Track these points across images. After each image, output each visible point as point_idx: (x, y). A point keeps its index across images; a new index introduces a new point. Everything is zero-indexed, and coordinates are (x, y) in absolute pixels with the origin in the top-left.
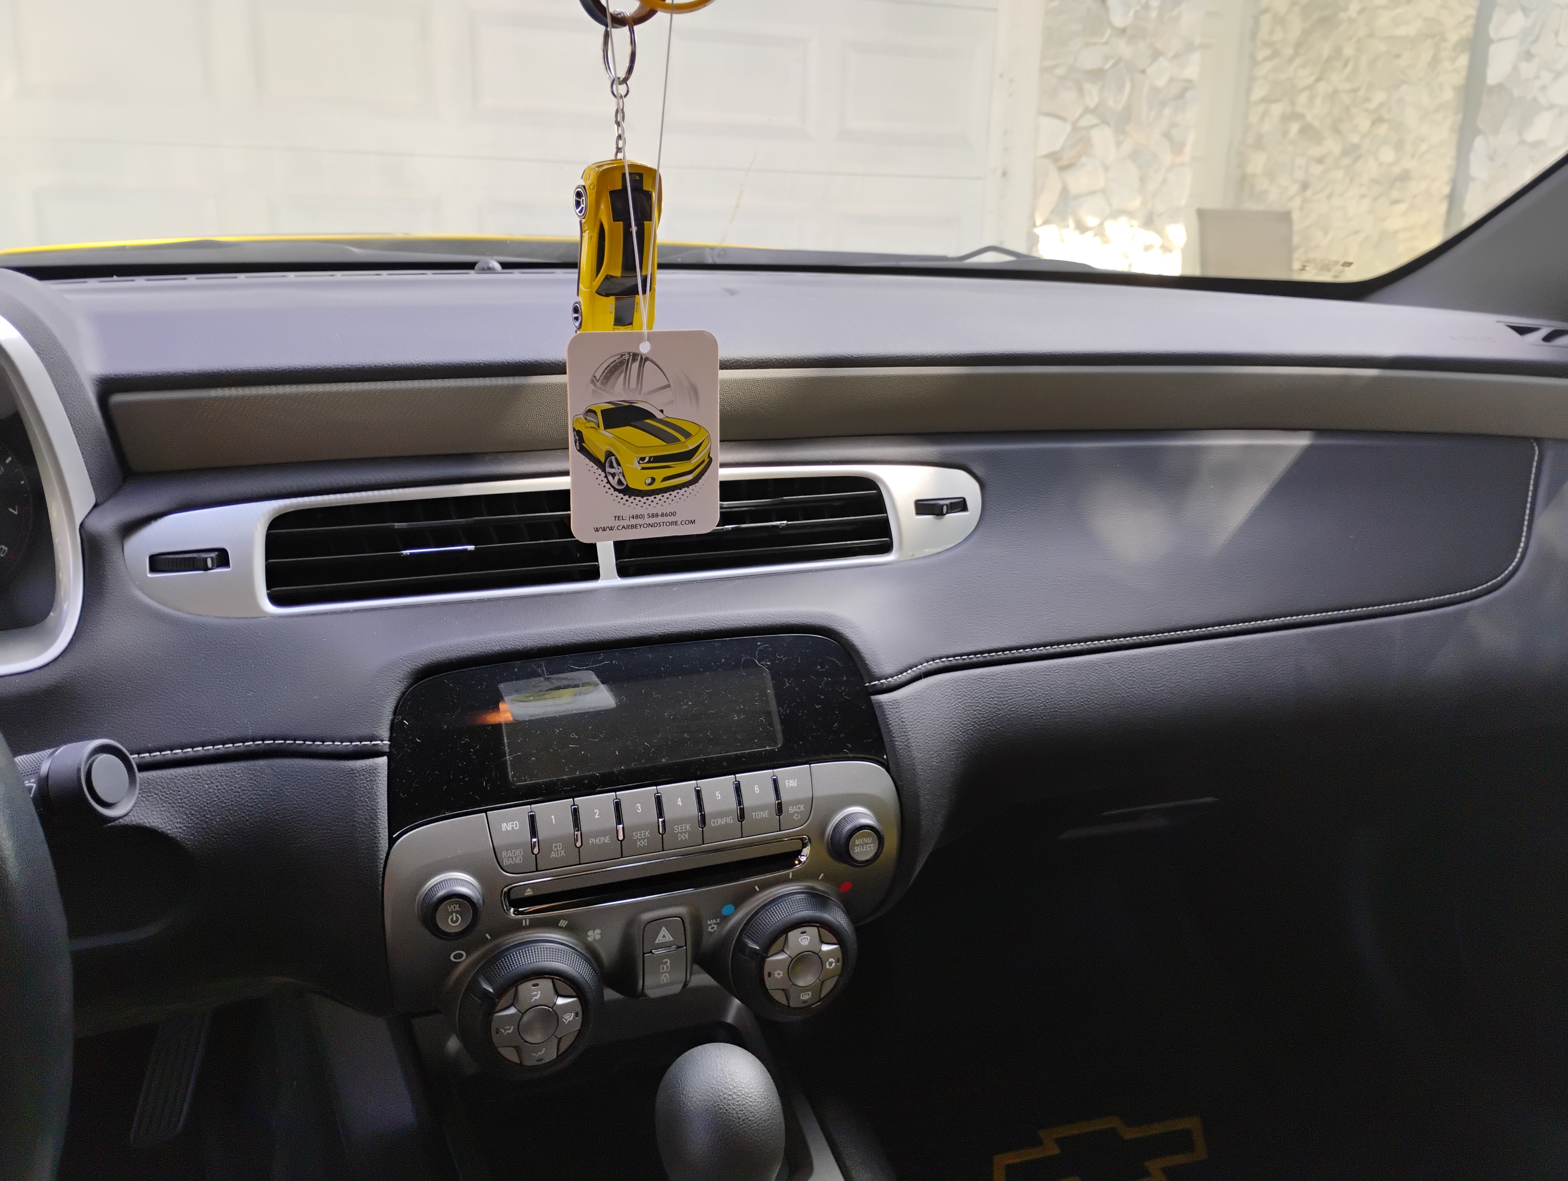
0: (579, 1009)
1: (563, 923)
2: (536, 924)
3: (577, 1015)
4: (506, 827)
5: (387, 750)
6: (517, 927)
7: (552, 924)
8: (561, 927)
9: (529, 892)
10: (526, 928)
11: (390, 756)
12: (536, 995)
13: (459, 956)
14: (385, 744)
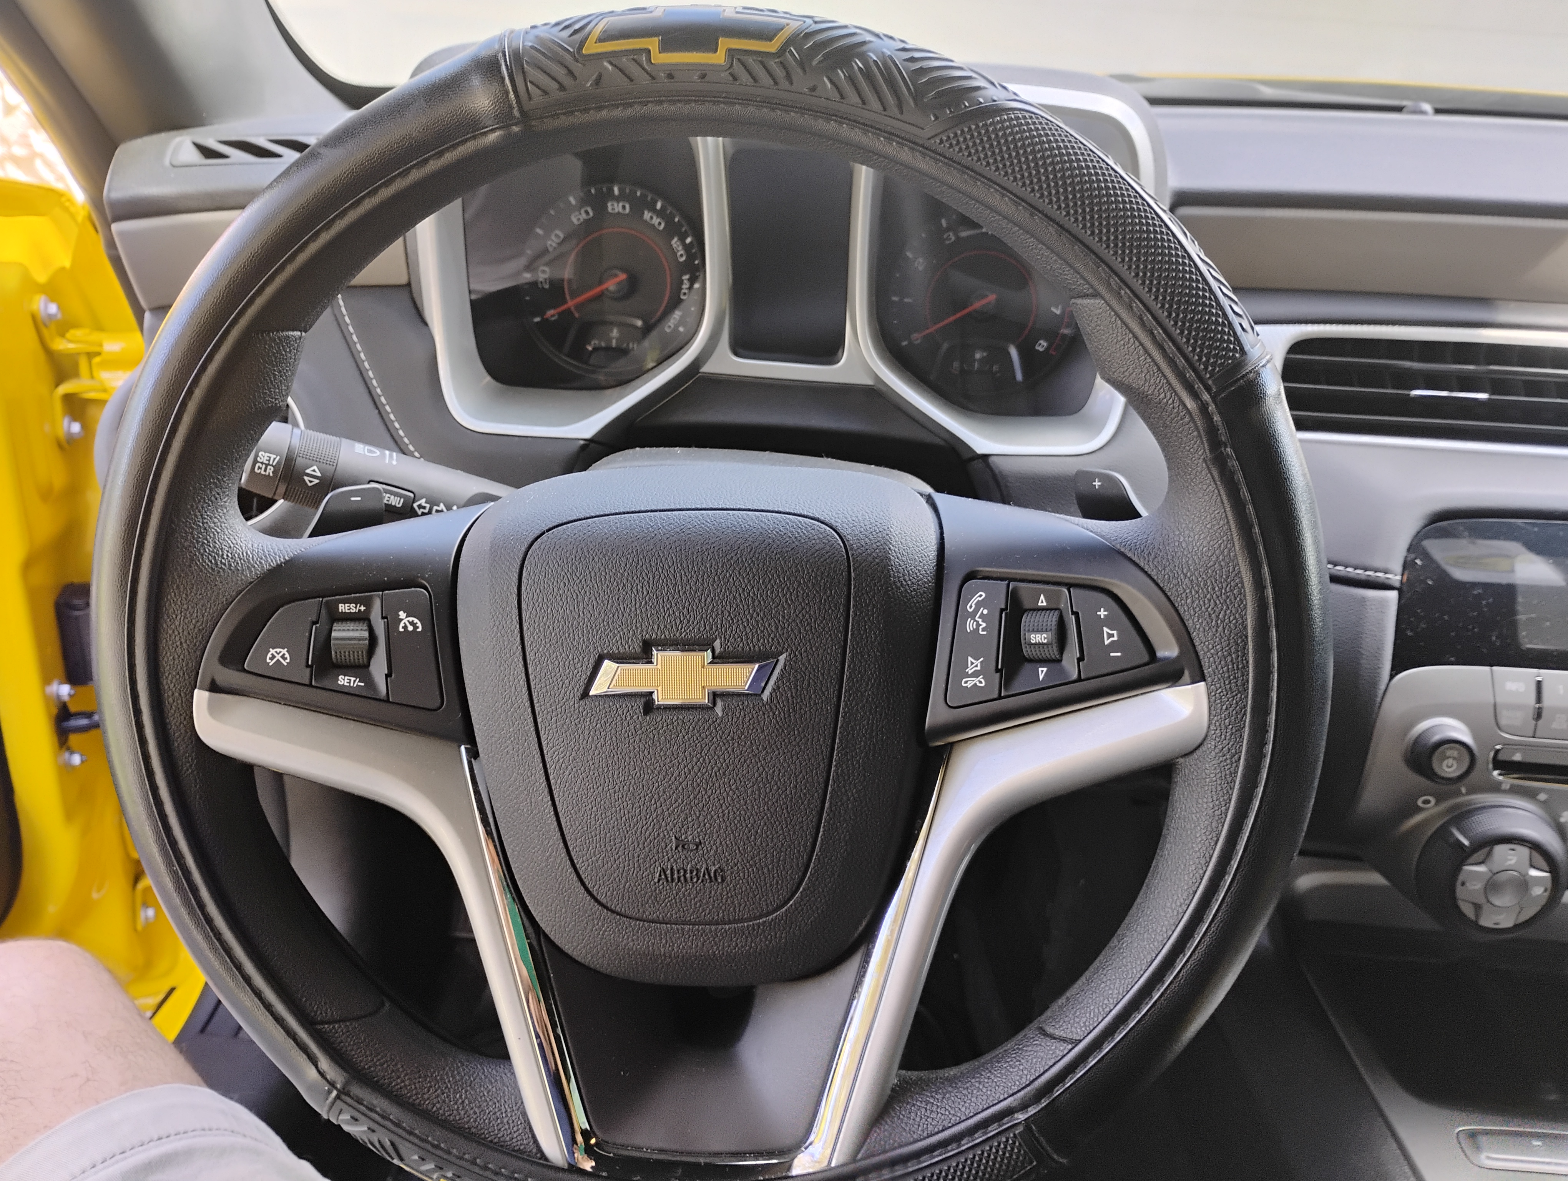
0: (1549, 885)
1: (1542, 797)
2: (1514, 791)
3: (1546, 890)
4: (1511, 686)
5: (1397, 585)
6: (1496, 788)
7: (1530, 794)
8: (1539, 801)
9: (1517, 757)
10: (1505, 792)
11: (1400, 590)
12: (1511, 860)
13: (1427, 802)
14: (1395, 579)
